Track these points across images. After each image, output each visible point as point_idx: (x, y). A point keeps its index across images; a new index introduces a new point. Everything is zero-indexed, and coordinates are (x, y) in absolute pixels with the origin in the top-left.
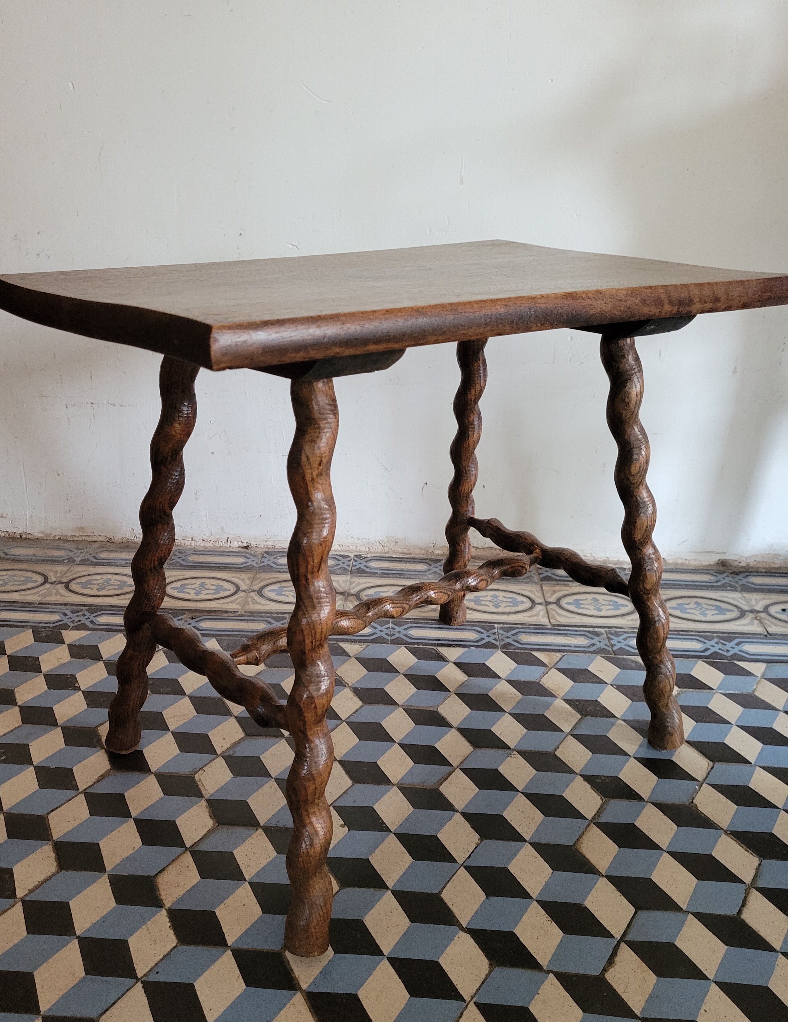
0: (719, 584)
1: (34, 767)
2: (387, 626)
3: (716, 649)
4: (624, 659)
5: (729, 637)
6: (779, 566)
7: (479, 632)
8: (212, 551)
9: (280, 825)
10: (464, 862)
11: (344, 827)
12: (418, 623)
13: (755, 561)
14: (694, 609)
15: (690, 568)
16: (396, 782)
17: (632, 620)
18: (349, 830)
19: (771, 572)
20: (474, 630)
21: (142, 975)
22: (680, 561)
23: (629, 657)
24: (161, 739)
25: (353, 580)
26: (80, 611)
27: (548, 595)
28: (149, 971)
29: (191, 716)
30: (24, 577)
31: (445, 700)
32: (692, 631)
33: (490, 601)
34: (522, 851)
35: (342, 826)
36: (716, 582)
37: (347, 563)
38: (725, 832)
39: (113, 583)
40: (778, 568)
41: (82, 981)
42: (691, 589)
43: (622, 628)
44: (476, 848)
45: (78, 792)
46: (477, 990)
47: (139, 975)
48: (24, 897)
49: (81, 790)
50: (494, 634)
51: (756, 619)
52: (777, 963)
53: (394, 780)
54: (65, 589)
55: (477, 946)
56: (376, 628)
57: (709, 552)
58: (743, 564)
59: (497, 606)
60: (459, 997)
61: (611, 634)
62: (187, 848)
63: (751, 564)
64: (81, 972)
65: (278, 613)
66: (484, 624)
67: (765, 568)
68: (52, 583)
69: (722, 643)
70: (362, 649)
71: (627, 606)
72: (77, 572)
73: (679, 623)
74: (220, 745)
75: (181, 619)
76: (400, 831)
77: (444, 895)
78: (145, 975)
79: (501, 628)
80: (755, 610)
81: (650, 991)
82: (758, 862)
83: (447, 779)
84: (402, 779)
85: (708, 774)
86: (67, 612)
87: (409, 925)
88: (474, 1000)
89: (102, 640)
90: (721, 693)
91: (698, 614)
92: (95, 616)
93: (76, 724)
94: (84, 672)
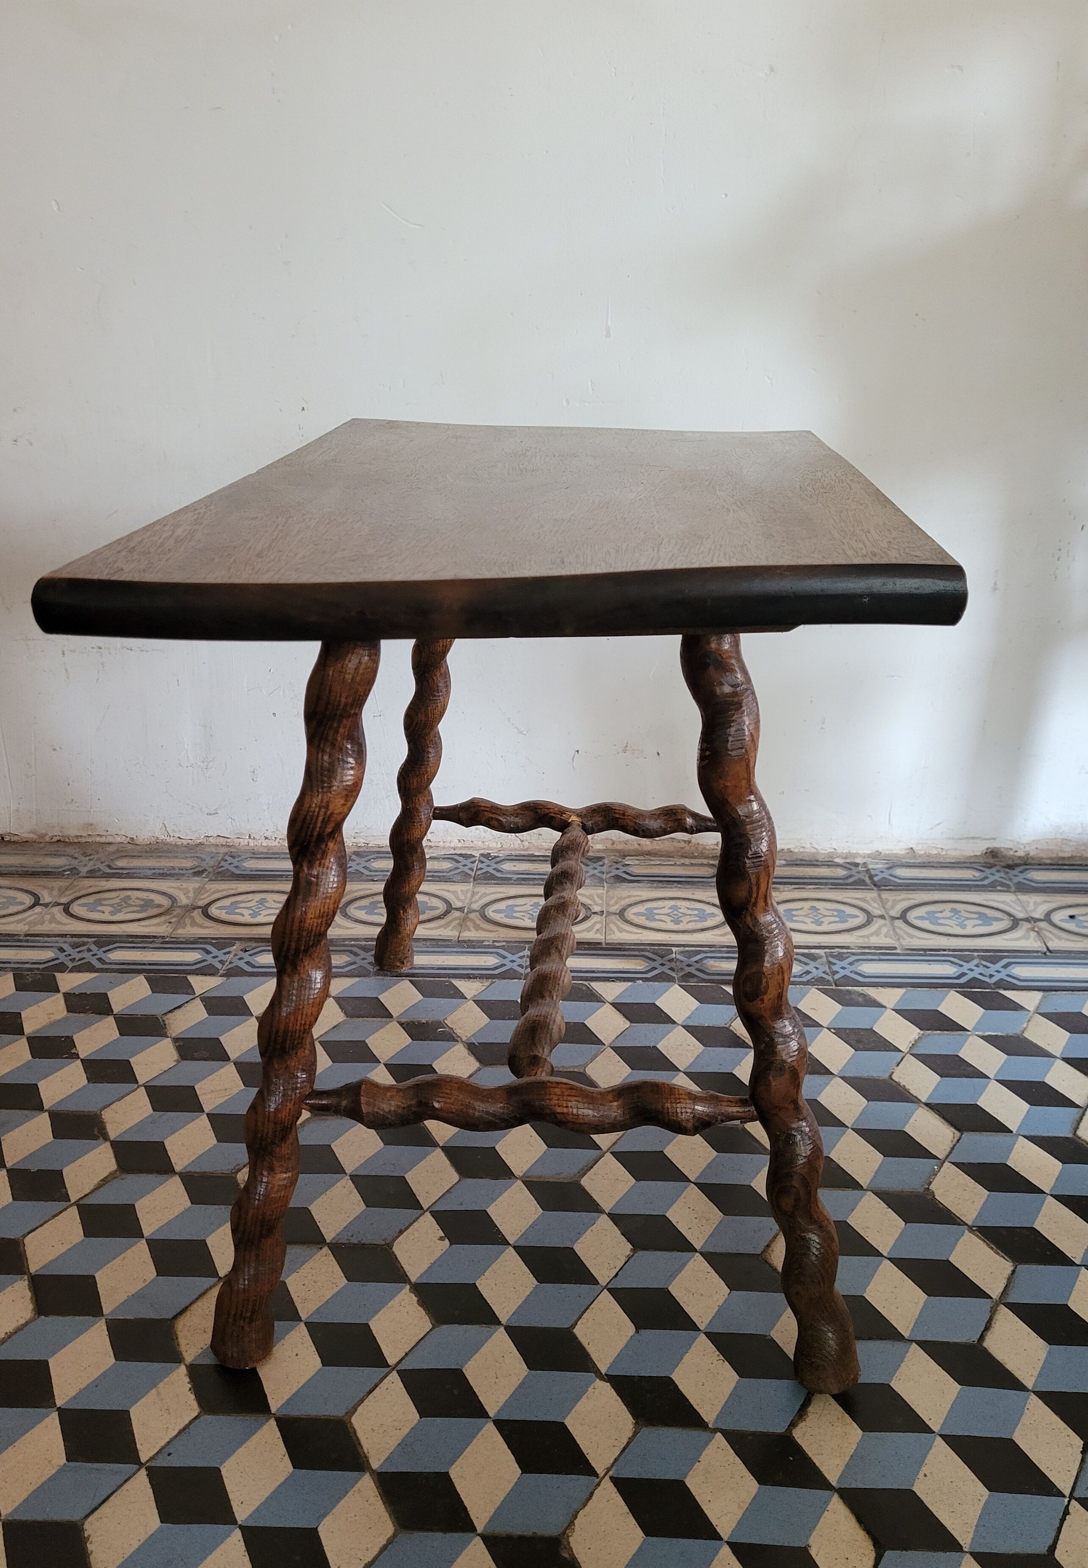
0: (986, 882)
1: (8, 1171)
2: (521, 954)
3: (975, 974)
4: (848, 991)
5: (994, 956)
6: (1069, 855)
7: (650, 959)
8: (278, 854)
9: (354, 1241)
10: (608, 1283)
11: (444, 1240)
13: (1037, 848)
14: (949, 918)
15: (948, 860)
16: (521, 1175)
17: (862, 936)
18: (451, 1244)
19: (1059, 864)
20: (643, 956)
21: (148, 1458)
22: (935, 852)
23: (856, 988)
24: (191, 1125)
25: (477, 889)
26: (84, 944)
28: (157, 1453)
29: (236, 1091)
30: (4, 897)
31: (596, 1056)
32: (944, 950)
33: (667, 914)
34: (690, 1265)
35: (441, 1239)
36: (982, 880)
37: (470, 865)
38: (970, 1228)
39: (134, 904)
40: (1069, 858)
41: (62, 1470)
42: (948, 890)
43: (848, 948)
44: (626, 1263)
45: (68, 1204)
46: (616, 1460)
47: (143, 1459)
49: (73, 1200)
50: (671, 961)
51: (1033, 929)
52: (1027, 1406)
53: (517, 1172)
54: (64, 914)
55: (619, 1399)
56: (505, 957)
57: (973, 838)
58: (1021, 853)
59: (677, 921)
60: (591, 1472)
61: (833, 957)
62: (221, 1277)
63: (1032, 854)
64: (60, 1458)
66: (656, 948)
67: (1050, 858)
68: (46, 905)
69: (984, 966)
70: (483, 988)
71: (858, 916)
72: (83, 888)
73: (927, 939)
75: (229, 953)
76: (523, 1243)
77: (576, 1331)
78: (152, 1459)
79: (681, 953)
80: (1032, 918)
81: (852, 1451)
82: (1012, 1268)
83: (592, 1167)
84: (528, 1171)
85: (953, 1148)
86: (65, 946)
87: (526, 1373)
88: (611, 1473)
89: (113, 985)
90: (976, 1035)
91: (955, 926)
92: (104, 952)
93: (71, 1107)
94: (86, 1032)
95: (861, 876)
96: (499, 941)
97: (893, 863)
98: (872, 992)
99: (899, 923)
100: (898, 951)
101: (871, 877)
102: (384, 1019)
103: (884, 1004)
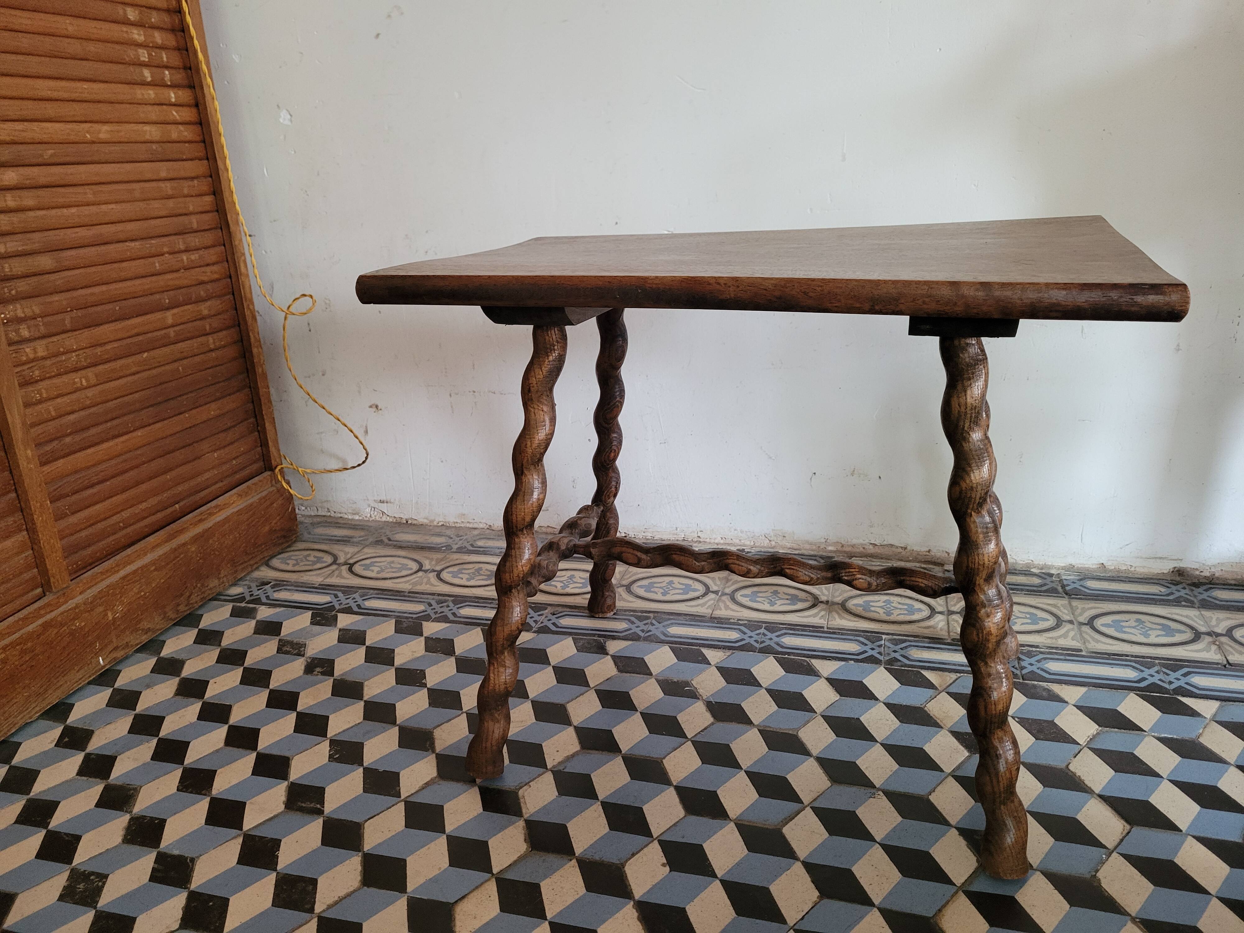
0: (1171, 597)
1: (364, 769)
2: (758, 632)
3: (1155, 680)
4: (1034, 686)
5: (1175, 664)
9: (596, 858)
10: (795, 925)
11: (665, 866)
12: (794, 629)
13: (1222, 570)
14: (1134, 627)
15: (1136, 576)
16: (735, 817)
17: (1051, 638)
18: (671, 871)
19: (1242, 585)
20: (856, 640)
22: (1124, 568)
23: (1041, 683)
26: (446, 601)
27: (952, 603)
30: (400, 564)
31: (808, 722)
32: (1127, 656)
33: (881, 607)
34: (868, 918)
35: (664, 865)
36: (1168, 595)
38: (1133, 920)
42: (1134, 602)
43: (1037, 647)
44: (812, 908)
45: (399, 799)
48: (321, 912)
49: (403, 797)
50: (880, 646)
51: (1214, 643)
53: (732, 815)
54: (436, 578)
56: (745, 633)
57: (1160, 558)
58: (1207, 574)
59: (889, 614)
61: (1022, 653)
62: (493, 874)
63: (1217, 575)
65: (642, 612)
66: (869, 634)
67: (1234, 580)
68: (426, 571)
69: (1164, 673)
70: (725, 657)
71: (1048, 620)
72: (452, 560)
73: (1111, 644)
74: (553, 757)
75: (542, 615)
76: (727, 878)
79: (889, 640)
80: (1214, 633)
83: (793, 818)
84: (740, 815)
85: (1122, 840)
86: (433, 603)
89: (459, 633)
90: (1154, 737)
91: (1139, 635)
92: (458, 608)
93: (414, 724)
94: (434, 668)
95: (1054, 585)
96: (743, 620)
97: (1085, 575)
98: (1056, 688)
99: (1086, 629)
100: (1083, 653)
101: (1063, 587)
102: (645, 676)
103: (1066, 699)
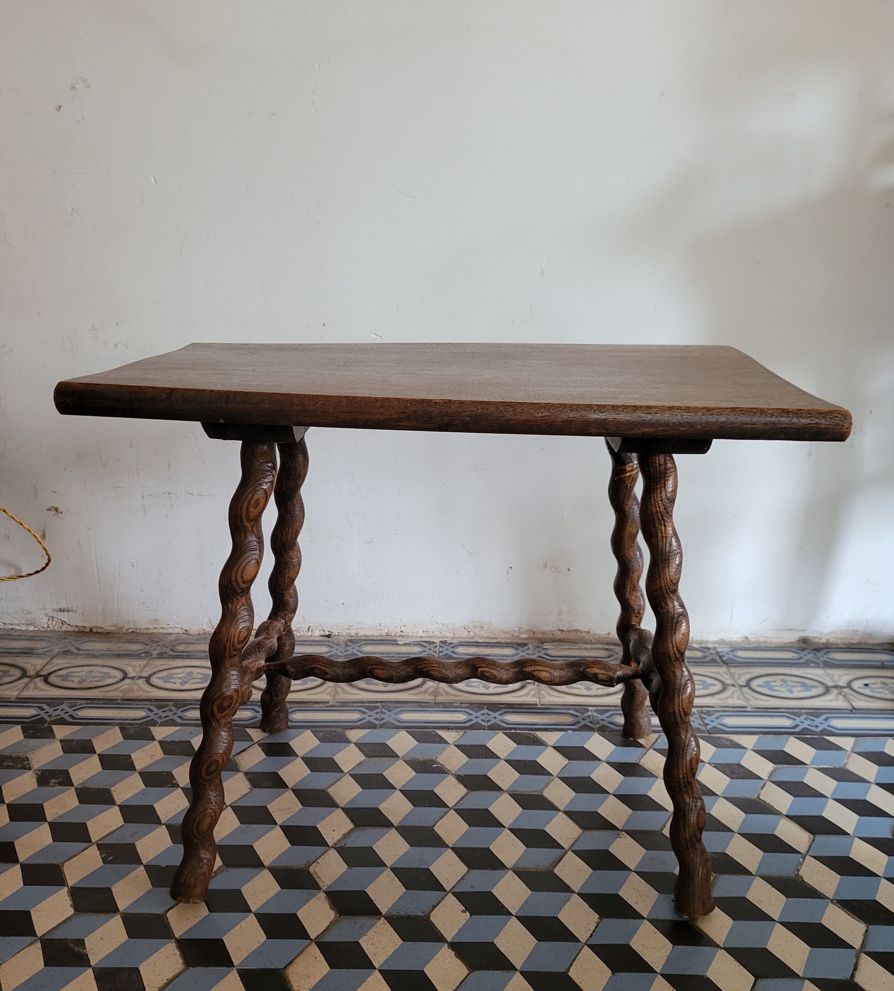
0: (801, 661)
1: (144, 866)
2: (482, 712)
3: (806, 725)
4: (719, 738)
5: (816, 712)
6: (857, 642)
7: (574, 715)
9: (402, 913)
10: (586, 941)
11: (465, 912)
12: (512, 708)
13: (834, 637)
14: (781, 686)
15: (773, 645)
16: (511, 866)
17: (721, 699)
18: (471, 915)
19: (851, 648)
20: (568, 713)
22: (763, 639)
23: (723, 735)
24: (270, 833)
26: (167, 706)
29: (297, 809)
30: (101, 673)
31: (548, 783)
32: (781, 708)
34: (642, 928)
36: (799, 659)
37: (435, 650)
38: (831, 901)
39: (196, 677)
42: (776, 666)
43: (713, 707)
44: (596, 927)
50: (589, 716)
51: (840, 694)
53: (508, 865)
54: (146, 684)
56: (470, 714)
57: (788, 630)
58: (823, 641)
59: (589, 689)
62: (312, 940)
63: (831, 641)
65: (370, 702)
66: (577, 707)
67: (844, 644)
68: (132, 678)
69: (811, 720)
70: (460, 736)
72: (157, 666)
73: (767, 701)
74: (331, 836)
76: (521, 914)
77: (570, 974)
79: (596, 711)
80: (839, 686)
82: (865, 928)
83: (560, 861)
84: (515, 864)
85: (810, 846)
89: (193, 735)
90: (815, 768)
91: (786, 692)
92: (182, 711)
93: (179, 822)
94: (180, 769)
95: (713, 657)
96: (464, 703)
97: (735, 647)
98: (735, 738)
99: (746, 690)
100: (749, 709)
101: (720, 657)
102: (393, 759)
103: (745, 746)
